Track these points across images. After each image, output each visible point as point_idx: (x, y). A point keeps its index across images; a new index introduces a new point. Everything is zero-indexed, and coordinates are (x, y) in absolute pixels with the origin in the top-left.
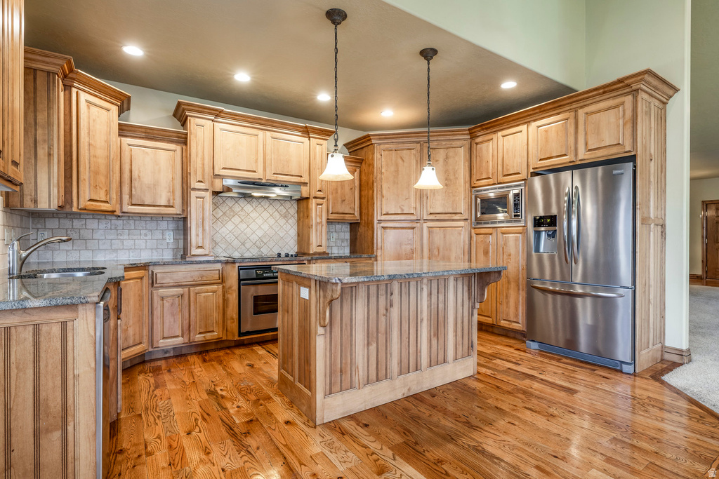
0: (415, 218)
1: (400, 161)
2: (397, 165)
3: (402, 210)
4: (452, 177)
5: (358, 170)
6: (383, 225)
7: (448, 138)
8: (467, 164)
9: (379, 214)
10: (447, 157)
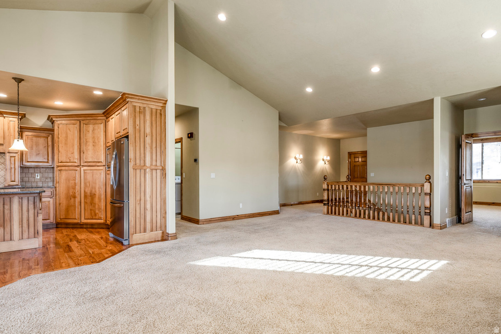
0: (76, 164)
1: (68, 131)
2: (67, 134)
3: (70, 160)
4: (96, 141)
5: (51, 136)
6: (59, 168)
7: (94, 118)
8: (104, 134)
9: (57, 162)
10: (94, 130)
